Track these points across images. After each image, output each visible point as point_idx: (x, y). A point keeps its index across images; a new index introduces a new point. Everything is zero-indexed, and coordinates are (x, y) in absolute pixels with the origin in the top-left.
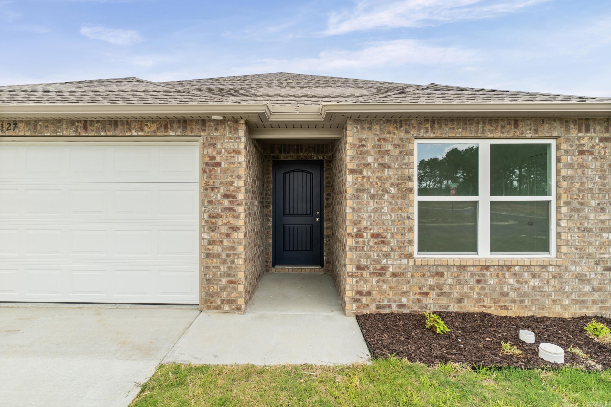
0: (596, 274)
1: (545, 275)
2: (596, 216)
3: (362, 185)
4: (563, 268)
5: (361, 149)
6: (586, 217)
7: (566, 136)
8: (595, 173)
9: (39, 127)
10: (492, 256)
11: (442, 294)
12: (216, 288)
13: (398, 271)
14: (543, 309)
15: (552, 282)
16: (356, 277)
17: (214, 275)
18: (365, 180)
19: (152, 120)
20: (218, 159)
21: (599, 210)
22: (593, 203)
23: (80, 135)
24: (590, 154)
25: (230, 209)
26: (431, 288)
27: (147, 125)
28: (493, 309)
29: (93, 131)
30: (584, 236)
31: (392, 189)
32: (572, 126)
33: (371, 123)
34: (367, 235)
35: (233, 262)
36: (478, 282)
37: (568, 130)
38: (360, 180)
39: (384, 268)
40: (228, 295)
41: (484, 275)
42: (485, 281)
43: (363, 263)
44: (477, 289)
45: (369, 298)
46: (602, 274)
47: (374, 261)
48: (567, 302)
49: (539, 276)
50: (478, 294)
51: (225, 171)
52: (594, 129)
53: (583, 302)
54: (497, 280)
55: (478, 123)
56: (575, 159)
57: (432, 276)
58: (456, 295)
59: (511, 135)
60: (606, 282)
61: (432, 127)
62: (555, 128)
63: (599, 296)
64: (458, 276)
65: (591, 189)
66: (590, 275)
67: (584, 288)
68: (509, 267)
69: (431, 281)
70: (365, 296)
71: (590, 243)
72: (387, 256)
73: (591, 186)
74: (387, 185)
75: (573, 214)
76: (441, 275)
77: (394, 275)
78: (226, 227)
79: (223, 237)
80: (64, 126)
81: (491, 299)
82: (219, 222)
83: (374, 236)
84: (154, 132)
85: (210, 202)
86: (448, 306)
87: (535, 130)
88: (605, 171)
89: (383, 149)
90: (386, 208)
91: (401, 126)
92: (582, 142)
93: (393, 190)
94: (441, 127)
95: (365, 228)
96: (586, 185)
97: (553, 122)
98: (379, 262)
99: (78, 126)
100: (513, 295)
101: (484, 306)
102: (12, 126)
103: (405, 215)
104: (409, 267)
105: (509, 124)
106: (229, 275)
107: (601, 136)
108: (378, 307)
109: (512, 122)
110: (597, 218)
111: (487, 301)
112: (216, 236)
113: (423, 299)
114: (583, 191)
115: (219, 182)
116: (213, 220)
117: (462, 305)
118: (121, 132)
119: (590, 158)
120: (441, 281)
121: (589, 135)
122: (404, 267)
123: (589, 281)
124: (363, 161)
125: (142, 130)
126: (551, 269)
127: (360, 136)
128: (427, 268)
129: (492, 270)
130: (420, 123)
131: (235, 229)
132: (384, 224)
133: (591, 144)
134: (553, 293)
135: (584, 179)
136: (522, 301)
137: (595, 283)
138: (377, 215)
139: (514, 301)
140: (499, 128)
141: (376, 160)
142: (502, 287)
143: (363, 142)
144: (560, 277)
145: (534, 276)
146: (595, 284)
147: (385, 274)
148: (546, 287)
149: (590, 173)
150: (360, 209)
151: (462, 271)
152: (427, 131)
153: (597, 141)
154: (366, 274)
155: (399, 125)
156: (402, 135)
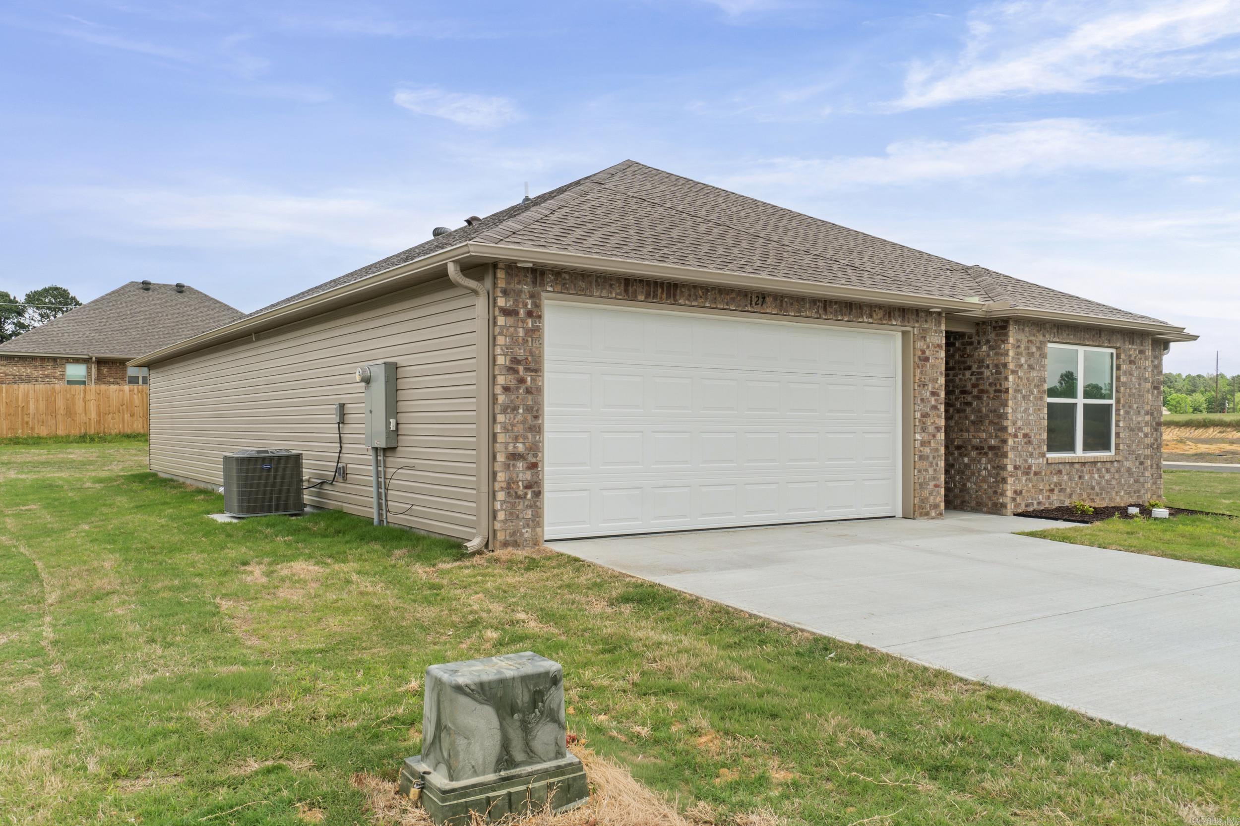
1: (1112, 470)
3: (1018, 385)
4: (1119, 463)
5: (1018, 350)
7: (1123, 347)
9: (784, 304)
10: (1084, 455)
12: (926, 493)
13: (1037, 470)
16: (1014, 476)
17: (924, 479)
18: (1020, 380)
20: (927, 353)
23: (820, 318)
24: (1134, 364)
25: (936, 408)
26: (1056, 485)
27: (875, 311)
29: (831, 313)
31: (1035, 390)
32: (1126, 338)
33: (1024, 325)
34: (1020, 435)
36: (1080, 477)
37: (1124, 342)
38: (1017, 380)
40: (934, 499)
41: (1082, 471)
42: (1083, 477)
43: (1018, 462)
44: (1079, 485)
45: (1021, 497)
47: (1024, 460)
49: (1109, 471)
50: (1080, 489)
51: (932, 367)
52: (1136, 343)
54: (1089, 475)
56: (1127, 367)
57: (1056, 474)
59: (1097, 344)
61: (1058, 332)
64: (1069, 473)
68: (1094, 464)
69: (1055, 478)
72: (1031, 455)
74: (1032, 386)
76: (1060, 472)
77: (1036, 474)
78: (932, 427)
79: (931, 437)
80: (807, 305)
81: (1086, 493)
82: (929, 421)
83: (1024, 436)
84: (881, 319)
85: (922, 400)
87: (1109, 340)
89: (1031, 351)
90: (1031, 409)
91: (1041, 331)
92: (1131, 353)
95: (1020, 428)
97: (1117, 334)
98: (1026, 461)
99: (819, 307)
100: (1097, 488)
102: (761, 300)
103: (1042, 415)
104: (1043, 466)
106: (934, 478)
107: (1139, 349)
108: (1027, 506)
109: (1098, 332)
111: (1085, 496)
112: (925, 437)
115: (927, 378)
116: (924, 419)
118: (855, 317)
120: (1061, 478)
121: (1134, 347)
122: (1040, 466)
124: (1019, 362)
125: (871, 316)
127: (1017, 337)
128: (1053, 466)
130: (1051, 328)
131: (938, 429)
132: (1030, 424)
134: (1116, 486)
136: (1102, 494)
137: (1135, 476)
138: (1026, 416)
139: (1098, 494)
141: (1026, 361)
142: (1092, 482)
143: (1019, 343)
144: (1119, 471)
145: (1107, 471)
147: (1030, 473)
150: (1016, 409)
151: (1071, 468)
152: (1054, 337)
153: (1136, 353)
154: (1019, 473)
155: (1039, 328)
156: (1041, 338)
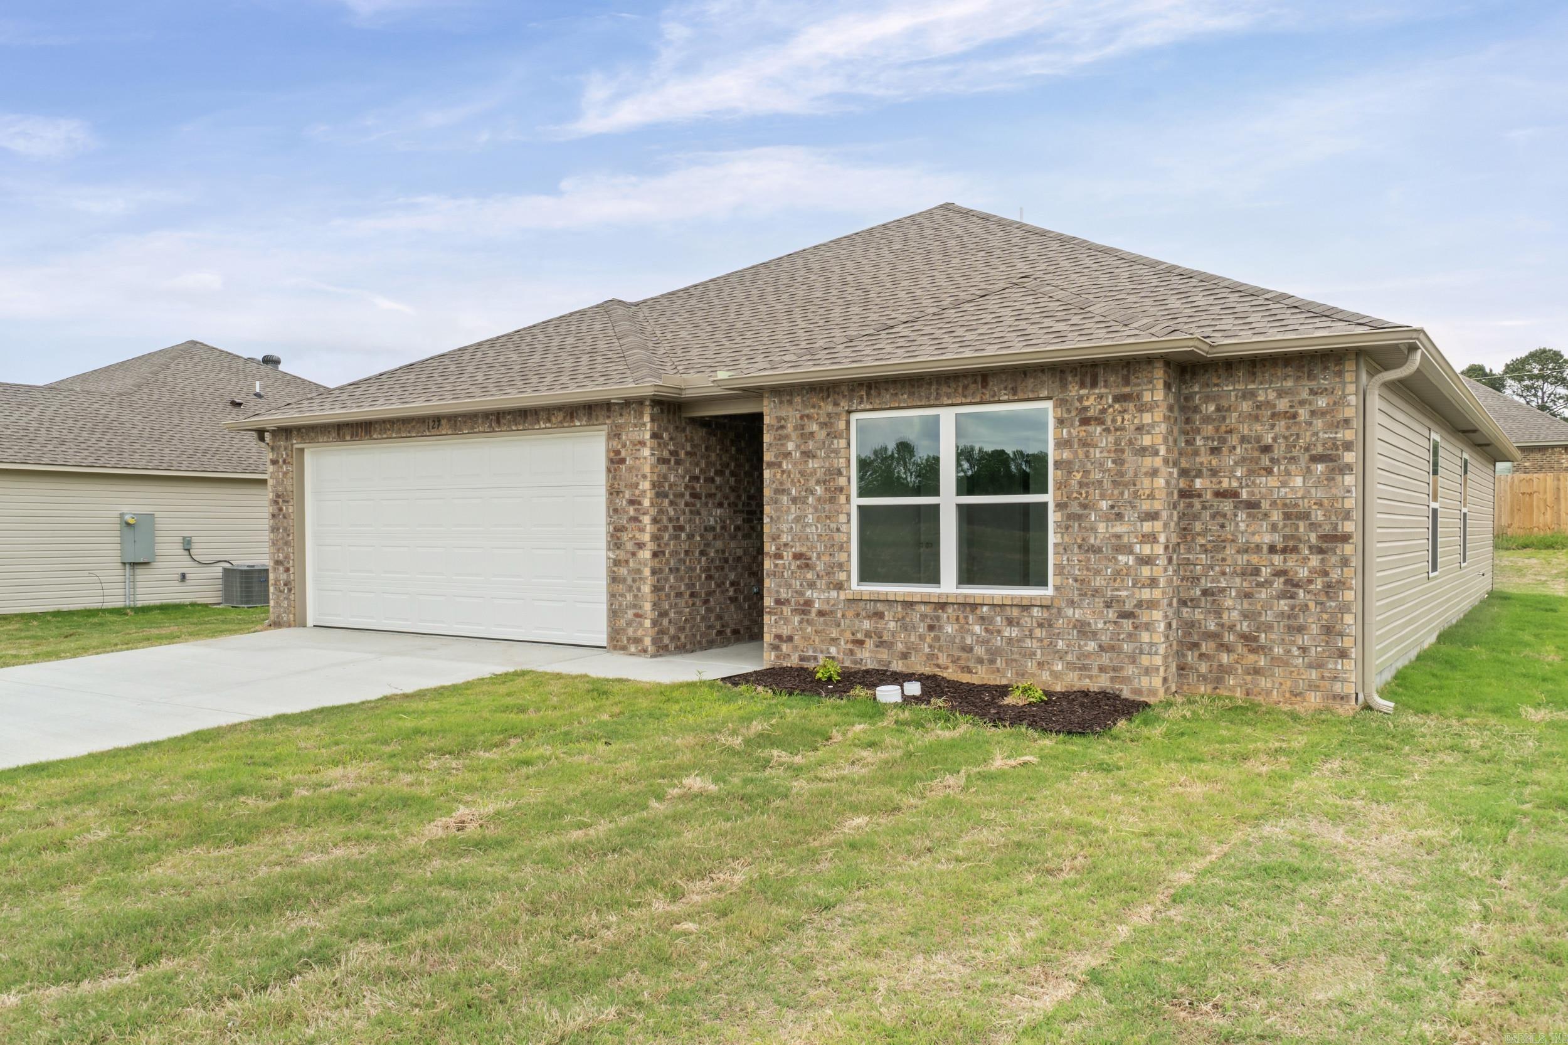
0: (1105, 623)
1: (1026, 621)
2: (1107, 527)
3: (781, 483)
4: (1054, 611)
5: (780, 432)
6: (1092, 529)
7: (1061, 396)
8: (1105, 454)
9: (459, 423)
10: (959, 591)
11: (881, 644)
12: (622, 623)
13: (825, 607)
14: (1023, 675)
15: (1038, 633)
16: (775, 614)
17: (620, 605)
18: (785, 476)
19: (560, 408)
20: (623, 454)
21: (1113, 517)
22: (1104, 505)
23: (494, 431)
24: (1098, 424)
25: (635, 519)
26: (868, 634)
27: (554, 414)
28: (950, 670)
29: (505, 425)
30: (1089, 560)
31: (817, 488)
32: (1070, 379)
33: (791, 395)
34: (787, 555)
35: (639, 589)
36: (931, 628)
37: (1064, 386)
38: (778, 476)
39: (809, 603)
40: (635, 631)
41: (938, 618)
42: (941, 628)
43: (783, 595)
44: (928, 640)
45: (790, 645)
46: (1115, 623)
47: (796, 592)
48: (1059, 667)
49: (1018, 623)
50: (930, 646)
51: (630, 469)
52: (1106, 381)
53: (1084, 668)
54: (956, 627)
55: (930, 384)
56: (1074, 432)
57: (869, 617)
58: (900, 646)
59: (978, 400)
60: (1122, 636)
61: (868, 394)
62: (1043, 383)
63: (1111, 659)
64: (903, 618)
65: (1100, 482)
66: (1096, 623)
67: (1086, 645)
68: (974, 607)
69: (867, 625)
70: (785, 642)
71: (1097, 572)
72: (812, 585)
73: (1099, 476)
74: (812, 482)
75: (1071, 523)
76: (880, 615)
77: (821, 613)
78: (632, 543)
79: (629, 555)
80: (480, 421)
81: (948, 656)
82: (625, 537)
83: (797, 556)
84: (561, 422)
85: (616, 511)
86: (890, 662)
87: (1012, 389)
88: (1123, 451)
89: (807, 430)
90: (810, 516)
91: (828, 397)
92: (1086, 404)
93: (819, 490)
94: (879, 394)
95: (786, 545)
96: (1092, 476)
97: (1040, 374)
98: (802, 594)
99: (492, 420)
100: (979, 650)
101: (938, 666)
102: (437, 423)
103: (833, 526)
104: (839, 603)
105: (975, 382)
106: (635, 606)
107: (1117, 391)
108: (802, 659)
109: (979, 379)
110: (1110, 530)
111: (943, 659)
112: (622, 555)
113: (857, 650)
114: (1087, 485)
115: (624, 483)
116: (619, 534)
117: (908, 662)
119: (1099, 429)
120: (881, 625)
121: (1097, 391)
122: (832, 602)
123: (1094, 634)
124: (783, 450)
125: (549, 421)
126: (1035, 612)
127: (779, 414)
128: (862, 604)
129: (950, 610)
130: (853, 390)
131: (641, 545)
132: (808, 539)
133: (1100, 407)
134: (1039, 651)
135: (1089, 466)
136: (992, 661)
137: (1103, 638)
138: (799, 527)
139: (980, 661)
140: (960, 390)
141: (798, 447)
142: (963, 638)
143: (783, 422)
144: (1050, 626)
145: (1010, 622)
146: (1105, 639)
147: (809, 612)
148: (1028, 641)
149: (1098, 455)
150: (779, 518)
151: (909, 611)
152: (861, 402)
153: (1110, 401)
154: (787, 611)
155: (825, 394)
156: (830, 408)
